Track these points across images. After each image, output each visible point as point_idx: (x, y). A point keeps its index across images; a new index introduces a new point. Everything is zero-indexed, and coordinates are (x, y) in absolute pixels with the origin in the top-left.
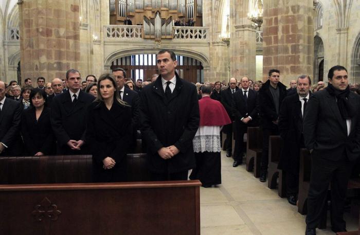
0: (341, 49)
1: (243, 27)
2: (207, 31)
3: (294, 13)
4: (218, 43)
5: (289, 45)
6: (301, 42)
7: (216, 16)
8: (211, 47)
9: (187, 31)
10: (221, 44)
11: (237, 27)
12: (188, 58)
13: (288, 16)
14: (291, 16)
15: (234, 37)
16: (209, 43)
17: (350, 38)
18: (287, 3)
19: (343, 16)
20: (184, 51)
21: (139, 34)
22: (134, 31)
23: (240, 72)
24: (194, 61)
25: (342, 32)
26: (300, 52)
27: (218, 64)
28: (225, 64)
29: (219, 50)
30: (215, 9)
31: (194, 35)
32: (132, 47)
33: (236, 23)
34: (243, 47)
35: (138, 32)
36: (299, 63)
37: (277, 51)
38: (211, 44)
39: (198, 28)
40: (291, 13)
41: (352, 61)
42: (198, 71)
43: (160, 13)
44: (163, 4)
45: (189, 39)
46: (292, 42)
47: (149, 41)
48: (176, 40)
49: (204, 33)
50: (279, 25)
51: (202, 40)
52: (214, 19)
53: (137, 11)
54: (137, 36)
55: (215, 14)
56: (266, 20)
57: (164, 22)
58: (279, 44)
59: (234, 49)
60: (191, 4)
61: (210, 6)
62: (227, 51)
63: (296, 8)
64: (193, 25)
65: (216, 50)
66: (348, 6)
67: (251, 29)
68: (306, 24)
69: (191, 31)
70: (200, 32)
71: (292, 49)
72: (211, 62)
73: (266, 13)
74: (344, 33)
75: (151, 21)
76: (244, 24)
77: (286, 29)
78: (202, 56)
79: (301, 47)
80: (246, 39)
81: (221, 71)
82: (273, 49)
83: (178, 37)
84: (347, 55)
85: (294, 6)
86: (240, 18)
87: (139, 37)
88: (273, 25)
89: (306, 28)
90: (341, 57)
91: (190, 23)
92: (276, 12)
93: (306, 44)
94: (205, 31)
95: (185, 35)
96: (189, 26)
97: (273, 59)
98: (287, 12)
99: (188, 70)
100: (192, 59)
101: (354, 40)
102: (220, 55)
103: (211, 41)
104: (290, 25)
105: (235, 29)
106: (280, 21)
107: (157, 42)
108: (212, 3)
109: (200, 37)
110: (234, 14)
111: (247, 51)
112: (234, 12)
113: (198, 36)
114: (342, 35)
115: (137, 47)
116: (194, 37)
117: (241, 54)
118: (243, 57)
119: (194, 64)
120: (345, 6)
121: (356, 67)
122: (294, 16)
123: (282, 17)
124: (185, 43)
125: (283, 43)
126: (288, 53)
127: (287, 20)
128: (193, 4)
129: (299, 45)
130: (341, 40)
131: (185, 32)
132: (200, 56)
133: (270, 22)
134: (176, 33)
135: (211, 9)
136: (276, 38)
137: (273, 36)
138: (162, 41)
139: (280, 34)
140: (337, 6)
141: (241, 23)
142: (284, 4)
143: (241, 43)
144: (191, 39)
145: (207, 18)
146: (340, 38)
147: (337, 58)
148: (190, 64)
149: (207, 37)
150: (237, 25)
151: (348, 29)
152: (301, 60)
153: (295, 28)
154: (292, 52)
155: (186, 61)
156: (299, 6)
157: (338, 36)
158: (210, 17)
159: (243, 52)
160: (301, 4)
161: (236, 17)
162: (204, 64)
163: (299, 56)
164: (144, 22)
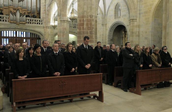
0: (104, 32)
1: (64, 21)
2: (43, 21)
3: (91, 18)
4: (48, 27)
5: (89, 31)
6: (93, 30)
7: (48, 14)
8: (45, 29)
9: (33, 20)
10: (50, 28)
11: (61, 21)
12: (32, 33)
13: (88, 19)
14: (89, 19)
15: (59, 26)
16: (44, 27)
17: (107, 28)
18: (88, 14)
19: (104, 19)
20: (31, 30)
21: (7, 20)
22: (5, 18)
23: (62, 41)
24: (36, 35)
25: (104, 25)
26: (93, 34)
27: (48, 37)
28: (52, 38)
29: (49, 30)
30: (47, 11)
31: (36, 22)
32: (3, 26)
33: (60, 19)
34: (64, 30)
35: (7, 19)
36: (93, 38)
37: (84, 33)
38: (45, 27)
39: (39, 19)
40: (89, 18)
41: (108, 38)
42: (38, 40)
43: (19, 10)
44: (19, 5)
45: (34, 25)
46: (90, 30)
47: (13, 24)
48: (27, 24)
49: (41, 22)
50: (84, 22)
51: (40, 25)
52: (47, 15)
53: (4, 7)
54: (6, 21)
55: (47, 13)
56: (79, 20)
57: (21, 15)
58: (85, 30)
59: (59, 31)
60: (34, 7)
61: (44, 9)
62: (52, 31)
63: (91, 16)
64: (36, 17)
65: (47, 30)
66: (106, 15)
67: (67, 22)
68: (95, 22)
69: (35, 21)
70: (40, 21)
71: (90, 32)
72: (45, 36)
73: (79, 17)
74: (105, 26)
75: (15, 14)
76: (64, 20)
77: (87, 25)
78: (40, 33)
79: (93, 32)
80: (65, 26)
81: (50, 41)
82: (82, 32)
83: (28, 23)
84: (106, 35)
85: (91, 15)
86: (62, 17)
87: (7, 21)
88: (82, 22)
89: (95, 24)
90: (104, 36)
91: (34, 17)
92: (83, 17)
93: (95, 31)
94: (42, 21)
95: (32, 22)
96: (34, 18)
97: (82, 37)
98: (88, 17)
99: (32, 39)
100: (35, 34)
101: (109, 29)
102: (49, 33)
103: (45, 26)
104: (89, 22)
105: (60, 22)
106: (85, 21)
107: (17, 25)
108: (45, 8)
109: (39, 24)
110: (60, 15)
111: (66, 32)
112: (60, 14)
113: (38, 23)
114: (104, 27)
115: (6, 27)
116: (36, 24)
117: (63, 33)
118: (64, 35)
119: (35, 37)
120: (105, 15)
121: (110, 40)
122: (90, 19)
123: (86, 19)
124: (32, 26)
125: (86, 30)
126: (88, 34)
127: (88, 20)
128: (35, 7)
129: (92, 31)
130: (104, 29)
131: (32, 21)
132: (39, 33)
133: (80, 21)
134: (27, 21)
135: (45, 11)
136: (83, 28)
137: (82, 27)
138: (20, 25)
139: (85, 26)
140: (102, 15)
141: (63, 19)
142: (86, 14)
143: (63, 28)
144: (35, 24)
145: (43, 15)
146: (103, 28)
147: (102, 36)
148: (33, 37)
149: (43, 24)
150: (61, 20)
151: (106, 24)
152: (93, 37)
153: (91, 24)
154: (90, 34)
155: (31, 35)
156: (92, 15)
157: (102, 27)
158: (45, 14)
159: (64, 32)
160: (93, 15)
161: (60, 16)
162: (41, 37)
163: (93, 36)
164: (11, 14)
